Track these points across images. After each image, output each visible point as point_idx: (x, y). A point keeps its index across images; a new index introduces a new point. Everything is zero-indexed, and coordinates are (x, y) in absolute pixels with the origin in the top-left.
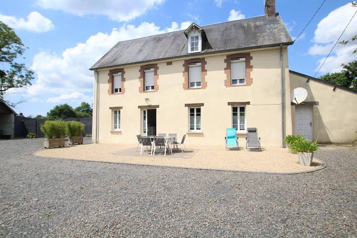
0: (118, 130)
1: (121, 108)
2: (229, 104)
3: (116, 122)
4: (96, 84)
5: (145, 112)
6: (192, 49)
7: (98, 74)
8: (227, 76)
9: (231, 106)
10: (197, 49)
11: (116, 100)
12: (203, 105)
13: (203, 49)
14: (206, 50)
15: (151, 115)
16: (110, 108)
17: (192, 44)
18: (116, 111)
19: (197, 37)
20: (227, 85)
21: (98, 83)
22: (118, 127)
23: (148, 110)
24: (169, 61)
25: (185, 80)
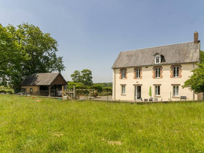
0: (124, 94)
1: (126, 85)
2: (172, 85)
3: (123, 91)
4: (114, 74)
5: (136, 87)
6: (157, 62)
7: (115, 70)
8: (171, 74)
9: (172, 86)
10: (159, 62)
11: (123, 81)
12: (161, 85)
13: (161, 62)
14: (162, 62)
15: (139, 88)
16: (121, 85)
17: (157, 60)
18: (123, 86)
19: (159, 57)
20: (171, 77)
21: (115, 73)
22: (124, 93)
23: (137, 86)
24: (147, 67)
25: (154, 75)
